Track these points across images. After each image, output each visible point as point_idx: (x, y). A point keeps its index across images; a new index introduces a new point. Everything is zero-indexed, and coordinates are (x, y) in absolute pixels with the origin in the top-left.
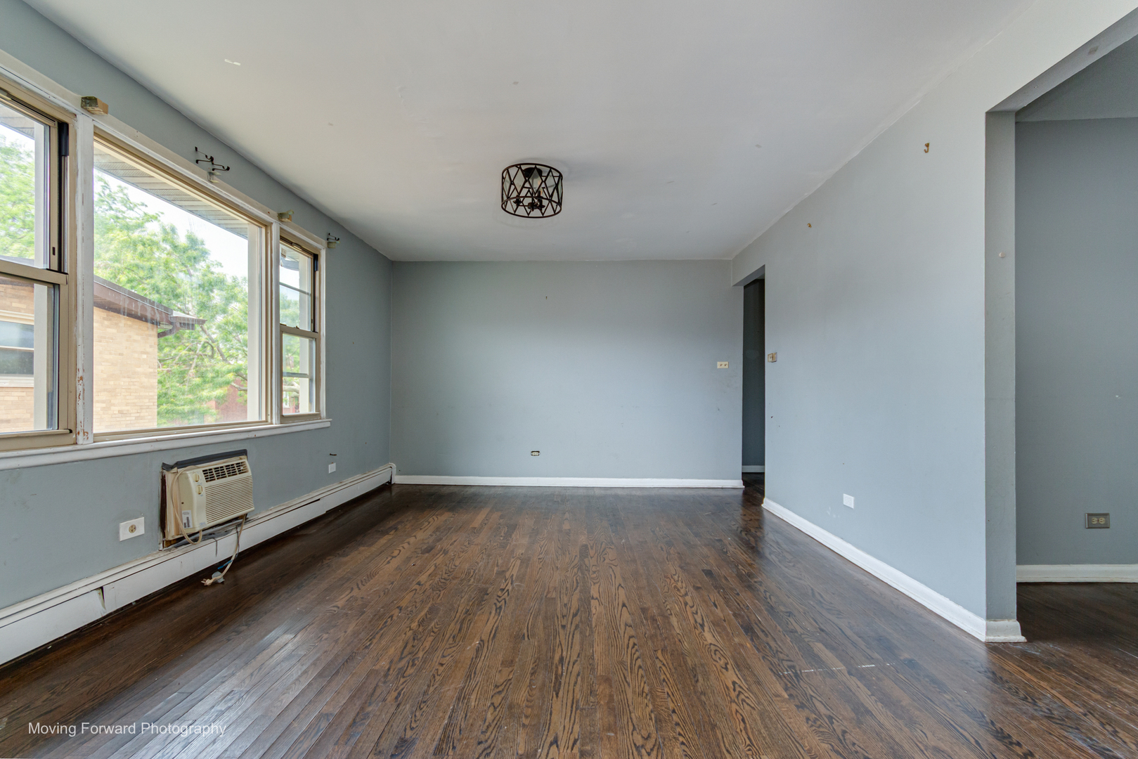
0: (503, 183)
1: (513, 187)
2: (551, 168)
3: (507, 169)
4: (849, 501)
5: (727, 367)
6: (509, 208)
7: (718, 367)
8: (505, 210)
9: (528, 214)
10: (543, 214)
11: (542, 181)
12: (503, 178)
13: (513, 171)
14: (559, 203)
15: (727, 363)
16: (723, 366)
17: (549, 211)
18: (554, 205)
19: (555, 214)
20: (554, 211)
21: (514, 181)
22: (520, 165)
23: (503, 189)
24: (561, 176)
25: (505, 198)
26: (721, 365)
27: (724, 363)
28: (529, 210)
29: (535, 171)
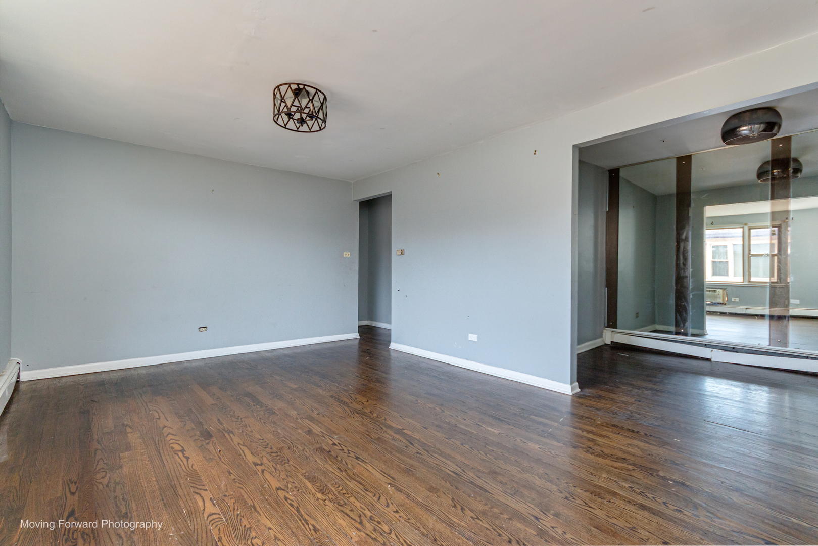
0: (274, 99)
1: (283, 105)
2: (317, 90)
3: (278, 87)
4: (473, 337)
5: (349, 256)
6: (280, 122)
7: (344, 256)
8: (276, 123)
9: (298, 129)
10: (310, 130)
11: (310, 100)
12: (275, 95)
13: (283, 89)
14: (324, 121)
15: (349, 253)
16: (347, 256)
17: (316, 127)
18: (320, 122)
19: (321, 130)
20: (320, 128)
21: (285, 98)
22: (290, 84)
23: (275, 104)
24: (325, 98)
25: (276, 112)
26: (346, 254)
27: (347, 253)
28: (298, 125)
29: (304, 92)
